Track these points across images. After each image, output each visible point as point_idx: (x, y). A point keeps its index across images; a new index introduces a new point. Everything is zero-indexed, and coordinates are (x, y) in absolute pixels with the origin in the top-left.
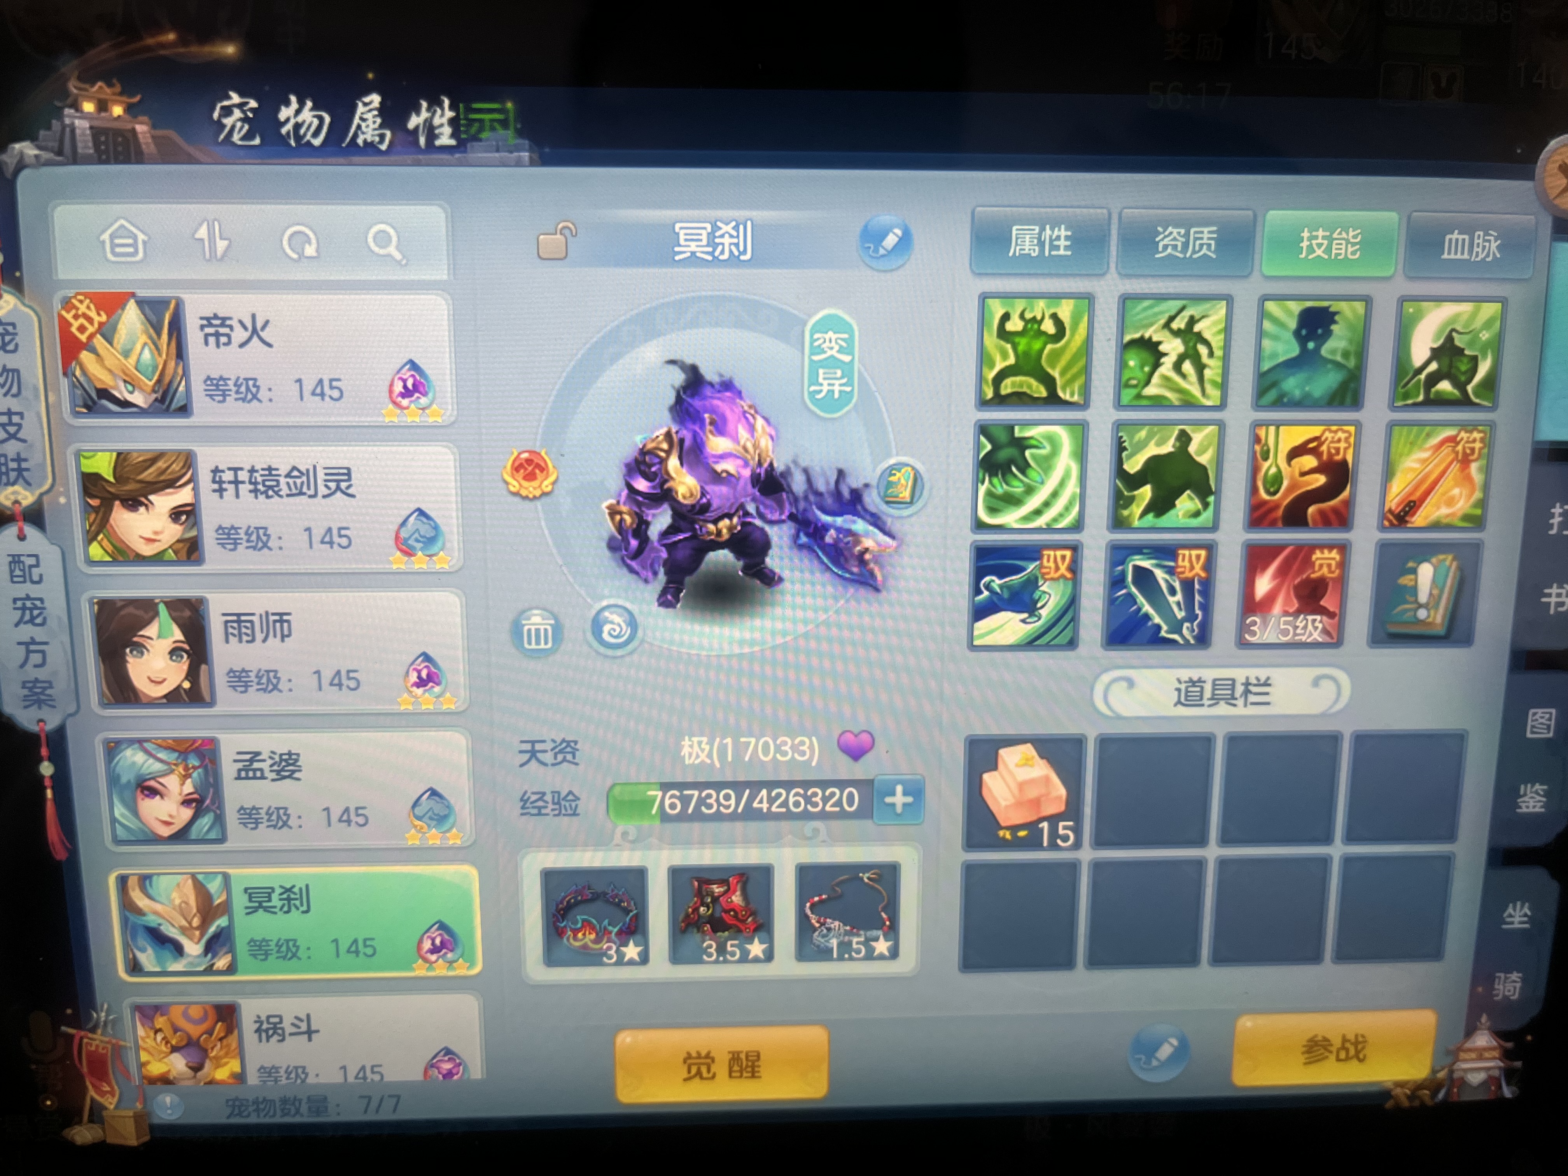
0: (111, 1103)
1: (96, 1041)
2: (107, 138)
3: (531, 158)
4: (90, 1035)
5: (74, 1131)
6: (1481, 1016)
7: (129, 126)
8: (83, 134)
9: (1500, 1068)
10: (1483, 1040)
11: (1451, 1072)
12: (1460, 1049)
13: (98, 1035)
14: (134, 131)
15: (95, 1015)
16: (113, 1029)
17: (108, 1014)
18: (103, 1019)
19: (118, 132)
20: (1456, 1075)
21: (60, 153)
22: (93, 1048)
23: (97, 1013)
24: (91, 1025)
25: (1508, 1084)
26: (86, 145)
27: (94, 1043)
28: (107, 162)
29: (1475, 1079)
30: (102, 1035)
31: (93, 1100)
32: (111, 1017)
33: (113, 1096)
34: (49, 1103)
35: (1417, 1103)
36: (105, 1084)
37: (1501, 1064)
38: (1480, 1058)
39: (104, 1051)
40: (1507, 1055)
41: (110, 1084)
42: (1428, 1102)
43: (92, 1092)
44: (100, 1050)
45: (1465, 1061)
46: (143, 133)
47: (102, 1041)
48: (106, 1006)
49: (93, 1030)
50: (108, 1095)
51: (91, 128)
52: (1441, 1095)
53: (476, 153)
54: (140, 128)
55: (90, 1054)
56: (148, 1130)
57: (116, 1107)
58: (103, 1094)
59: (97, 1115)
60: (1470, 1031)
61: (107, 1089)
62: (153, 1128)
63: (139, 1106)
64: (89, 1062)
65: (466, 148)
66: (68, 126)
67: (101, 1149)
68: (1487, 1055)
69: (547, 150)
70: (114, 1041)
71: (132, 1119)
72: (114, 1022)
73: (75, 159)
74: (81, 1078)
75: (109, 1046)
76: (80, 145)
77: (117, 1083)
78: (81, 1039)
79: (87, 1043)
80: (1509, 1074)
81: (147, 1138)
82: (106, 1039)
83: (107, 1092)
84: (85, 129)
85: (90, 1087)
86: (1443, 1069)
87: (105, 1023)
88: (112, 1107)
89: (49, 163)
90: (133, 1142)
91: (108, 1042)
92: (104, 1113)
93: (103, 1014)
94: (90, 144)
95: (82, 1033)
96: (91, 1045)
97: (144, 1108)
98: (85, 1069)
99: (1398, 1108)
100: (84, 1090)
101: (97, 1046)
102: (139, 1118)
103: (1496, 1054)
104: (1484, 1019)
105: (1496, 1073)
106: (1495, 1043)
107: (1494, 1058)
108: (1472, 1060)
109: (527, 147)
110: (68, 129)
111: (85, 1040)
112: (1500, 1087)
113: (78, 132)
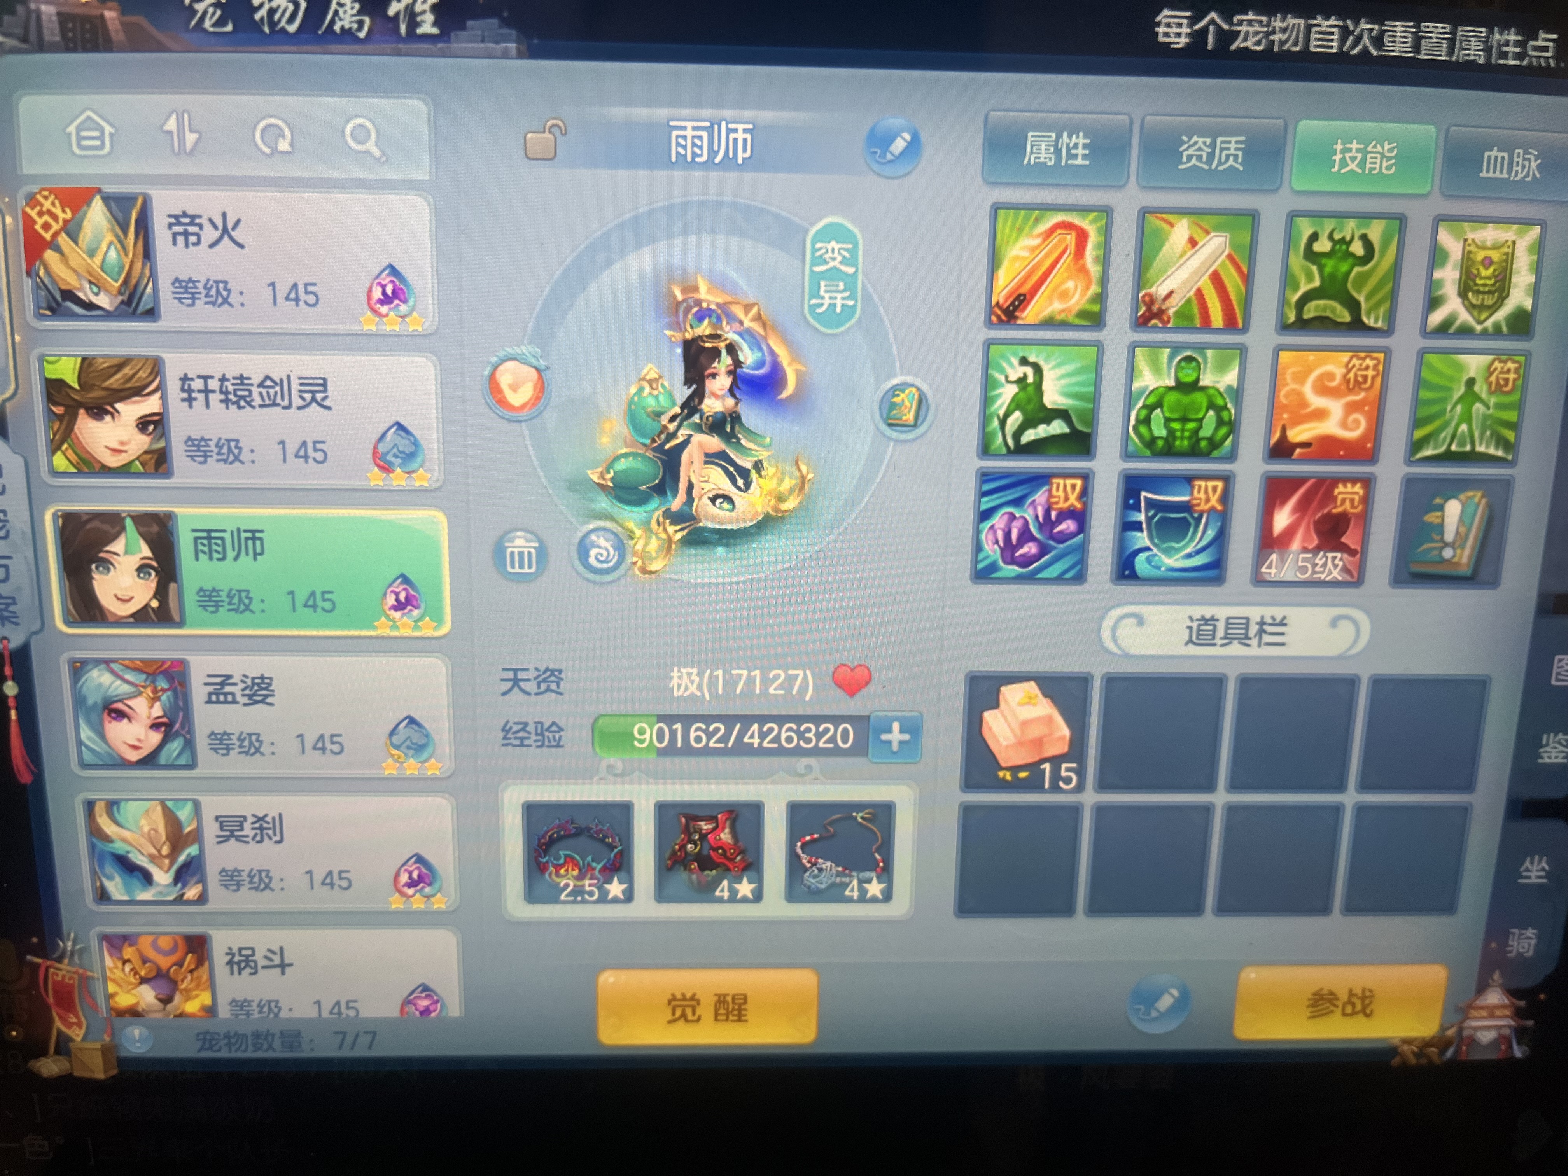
0: (78, 1035)
1: (63, 971)
2: (74, 26)
3: (518, 49)
4: (57, 965)
5: (39, 1064)
6: (1493, 972)
7: (97, 12)
8: (50, 21)
9: (1510, 1027)
10: (1494, 997)
11: (1461, 1030)
12: (1470, 1006)
13: (65, 965)
14: (102, 17)
15: (61, 944)
16: (80, 959)
17: (75, 943)
18: (69, 949)
19: (86, 19)
20: (1466, 1033)
21: (25, 39)
22: (59, 978)
23: (64, 943)
24: (56, 955)
25: (1519, 1043)
26: (52, 32)
27: (61, 973)
28: (74, 50)
29: (1486, 1037)
30: (69, 965)
31: (59, 1032)
32: (78, 947)
33: (81, 1028)
34: (14, 1033)
35: (1424, 1061)
36: (72, 1016)
37: (1512, 1023)
38: (1491, 1016)
39: (71, 982)
40: (1519, 1013)
41: (77, 1017)
42: (1436, 1060)
43: (58, 1024)
44: (67, 980)
45: (1476, 1018)
46: (112, 19)
47: (68, 972)
48: (72, 935)
49: (60, 960)
50: (75, 1027)
51: (59, 14)
52: (1449, 1053)
53: (461, 41)
54: (108, 14)
55: (55, 983)
56: (116, 1065)
57: (84, 1039)
58: (69, 1025)
59: (63, 1047)
60: (1482, 988)
61: (75, 1020)
62: (122, 1062)
63: (107, 1038)
64: (56, 993)
65: (449, 37)
66: (34, 11)
67: (67, 1081)
68: (1498, 1013)
69: (536, 41)
70: (81, 971)
71: (100, 1053)
72: (82, 951)
73: (41, 47)
74: (47, 1008)
75: (76, 976)
76: (46, 33)
77: (85, 1016)
78: (47, 968)
79: (53, 974)
80: (1521, 1033)
81: (115, 1072)
82: (73, 969)
83: (73, 1024)
84: (50, 15)
85: (56, 1018)
86: (1452, 1027)
87: (72, 953)
88: (79, 1039)
89: (14, 51)
90: (100, 1075)
91: (75, 973)
92: (71, 1045)
93: (70, 944)
94: (57, 31)
95: (49, 963)
96: (57, 975)
97: (111, 1041)
98: (51, 1000)
99: (1404, 1065)
100: (50, 1022)
101: (64, 976)
102: (106, 1051)
103: (1507, 1012)
104: (1497, 976)
105: (1507, 1032)
106: (1507, 1001)
107: (1506, 1017)
108: (1483, 1018)
109: (514, 37)
110: (33, 17)
111: (52, 970)
112: (1510, 1047)
113: (44, 18)
